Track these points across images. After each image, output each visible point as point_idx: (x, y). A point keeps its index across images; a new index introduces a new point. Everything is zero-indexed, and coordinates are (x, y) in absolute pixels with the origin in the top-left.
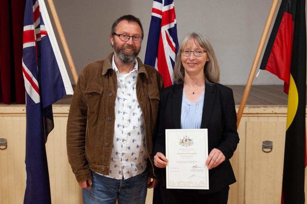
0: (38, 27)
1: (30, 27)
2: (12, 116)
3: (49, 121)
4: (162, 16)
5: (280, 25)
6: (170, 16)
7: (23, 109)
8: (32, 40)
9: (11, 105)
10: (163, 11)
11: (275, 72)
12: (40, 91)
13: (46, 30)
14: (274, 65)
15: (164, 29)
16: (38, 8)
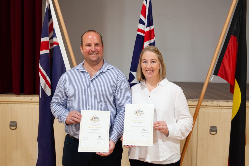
0: (51, 38)
1: (46, 39)
2: (21, 104)
4: (144, 35)
5: (228, 44)
6: (150, 35)
7: (30, 99)
8: (46, 48)
9: (21, 95)
10: (146, 31)
11: (224, 77)
13: (57, 41)
14: (223, 72)
15: (146, 44)
16: (52, 24)
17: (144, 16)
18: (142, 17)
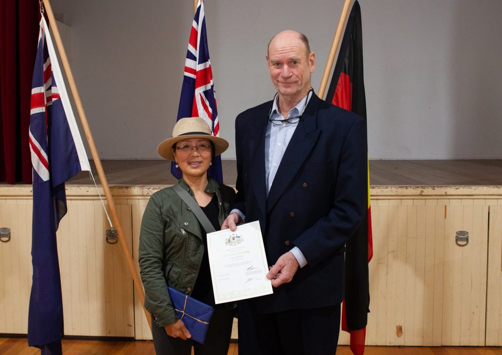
0: (50, 88)
1: (39, 89)
3: (61, 203)
4: (196, 76)
5: (337, 88)
6: (205, 76)
7: (30, 190)
8: (41, 104)
9: (16, 185)
10: (197, 70)
12: (49, 167)
13: (58, 93)
15: (199, 91)
16: (50, 66)
17: (193, 46)
18: (191, 48)
